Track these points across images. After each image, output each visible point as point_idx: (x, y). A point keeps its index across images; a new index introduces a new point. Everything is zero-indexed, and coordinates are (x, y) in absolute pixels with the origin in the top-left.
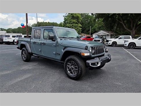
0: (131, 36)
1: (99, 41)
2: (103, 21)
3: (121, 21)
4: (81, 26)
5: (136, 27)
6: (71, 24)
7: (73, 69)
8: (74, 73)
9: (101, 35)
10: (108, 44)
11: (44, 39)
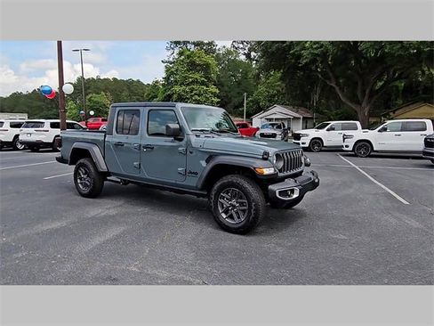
0: (358, 123)
1: (274, 136)
2: (281, 79)
3: (329, 79)
4: (218, 91)
5: (371, 96)
6: (188, 85)
7: (234, 207)
8: (239, 218)
9: (276, 119)
10: (299, 144)
11: (149, 135)
